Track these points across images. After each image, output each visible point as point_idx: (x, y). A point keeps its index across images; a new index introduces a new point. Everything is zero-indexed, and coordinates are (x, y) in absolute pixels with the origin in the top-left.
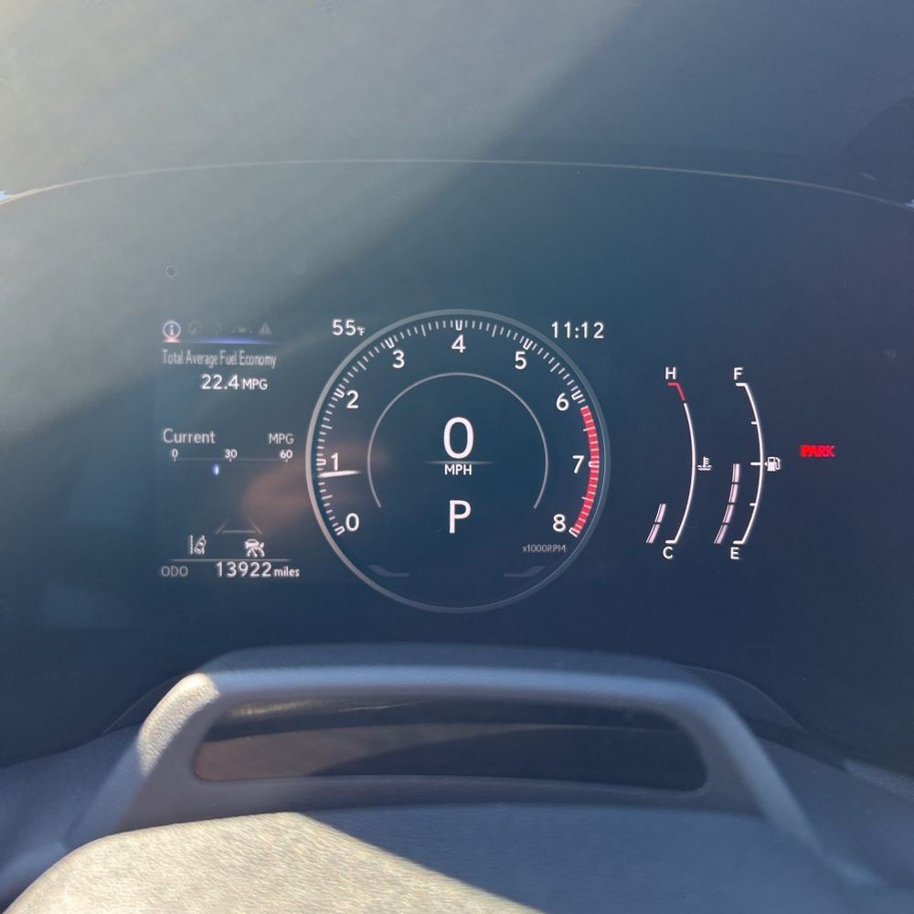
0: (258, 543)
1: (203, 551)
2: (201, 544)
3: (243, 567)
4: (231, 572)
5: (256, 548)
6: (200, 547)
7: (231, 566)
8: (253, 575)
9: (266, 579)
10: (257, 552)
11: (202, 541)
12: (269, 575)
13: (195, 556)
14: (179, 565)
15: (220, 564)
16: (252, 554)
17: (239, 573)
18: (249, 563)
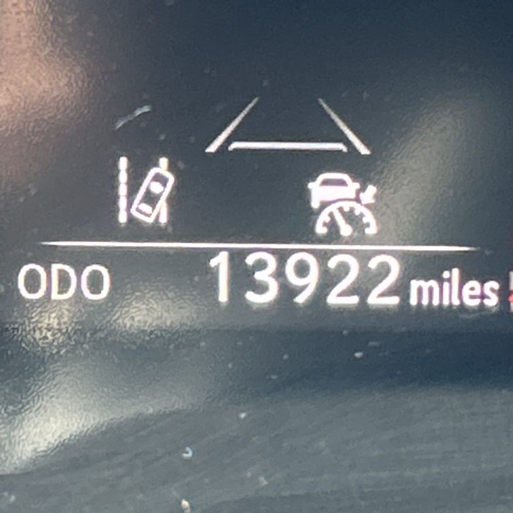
0: (353, 186)
1: (161, 213)
2: (156, 188)
3: (302, 270)
4: (261, 288)
5: (346, 206)
6: (151, 199)
7: (261, 265)
8: (333, 299)
9: (382, 313)
10: (351, 218)
11: (158, 178)
12: (394, 301)
13: (135, 229)
14: (79, 260)
15: (221, 262)
16: (332, 226)
17: (288, 292)
18: (323, 257)
